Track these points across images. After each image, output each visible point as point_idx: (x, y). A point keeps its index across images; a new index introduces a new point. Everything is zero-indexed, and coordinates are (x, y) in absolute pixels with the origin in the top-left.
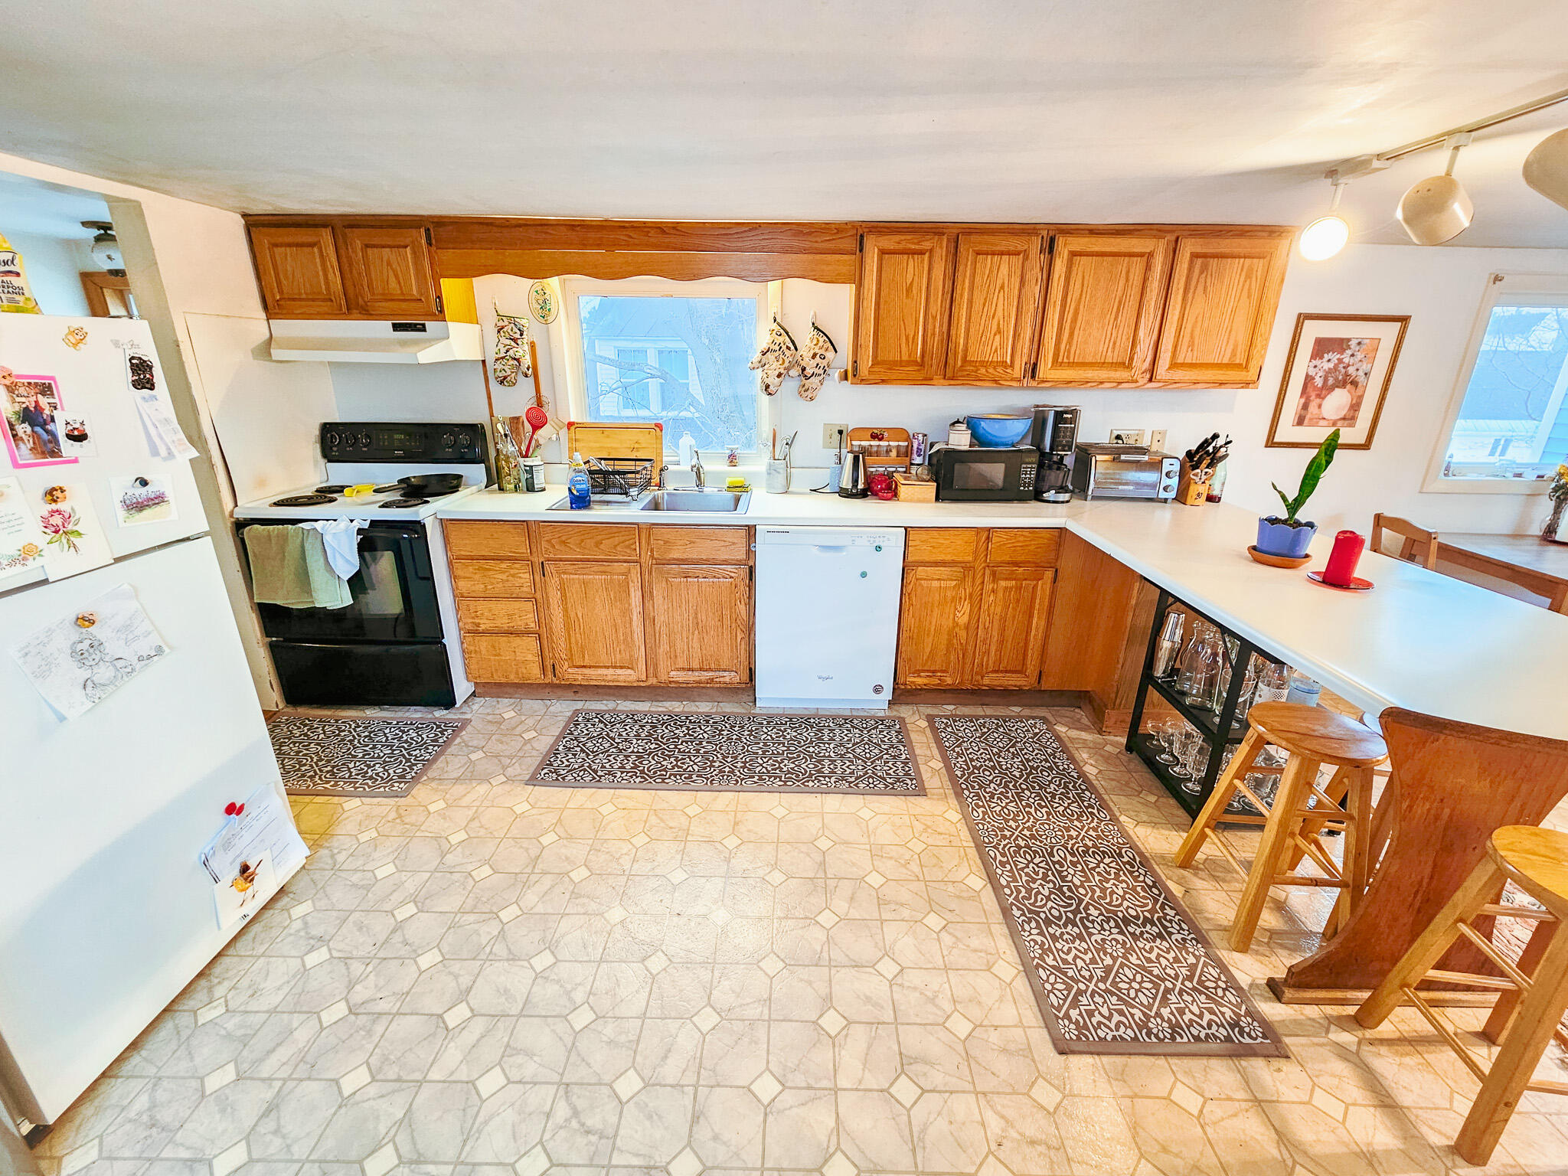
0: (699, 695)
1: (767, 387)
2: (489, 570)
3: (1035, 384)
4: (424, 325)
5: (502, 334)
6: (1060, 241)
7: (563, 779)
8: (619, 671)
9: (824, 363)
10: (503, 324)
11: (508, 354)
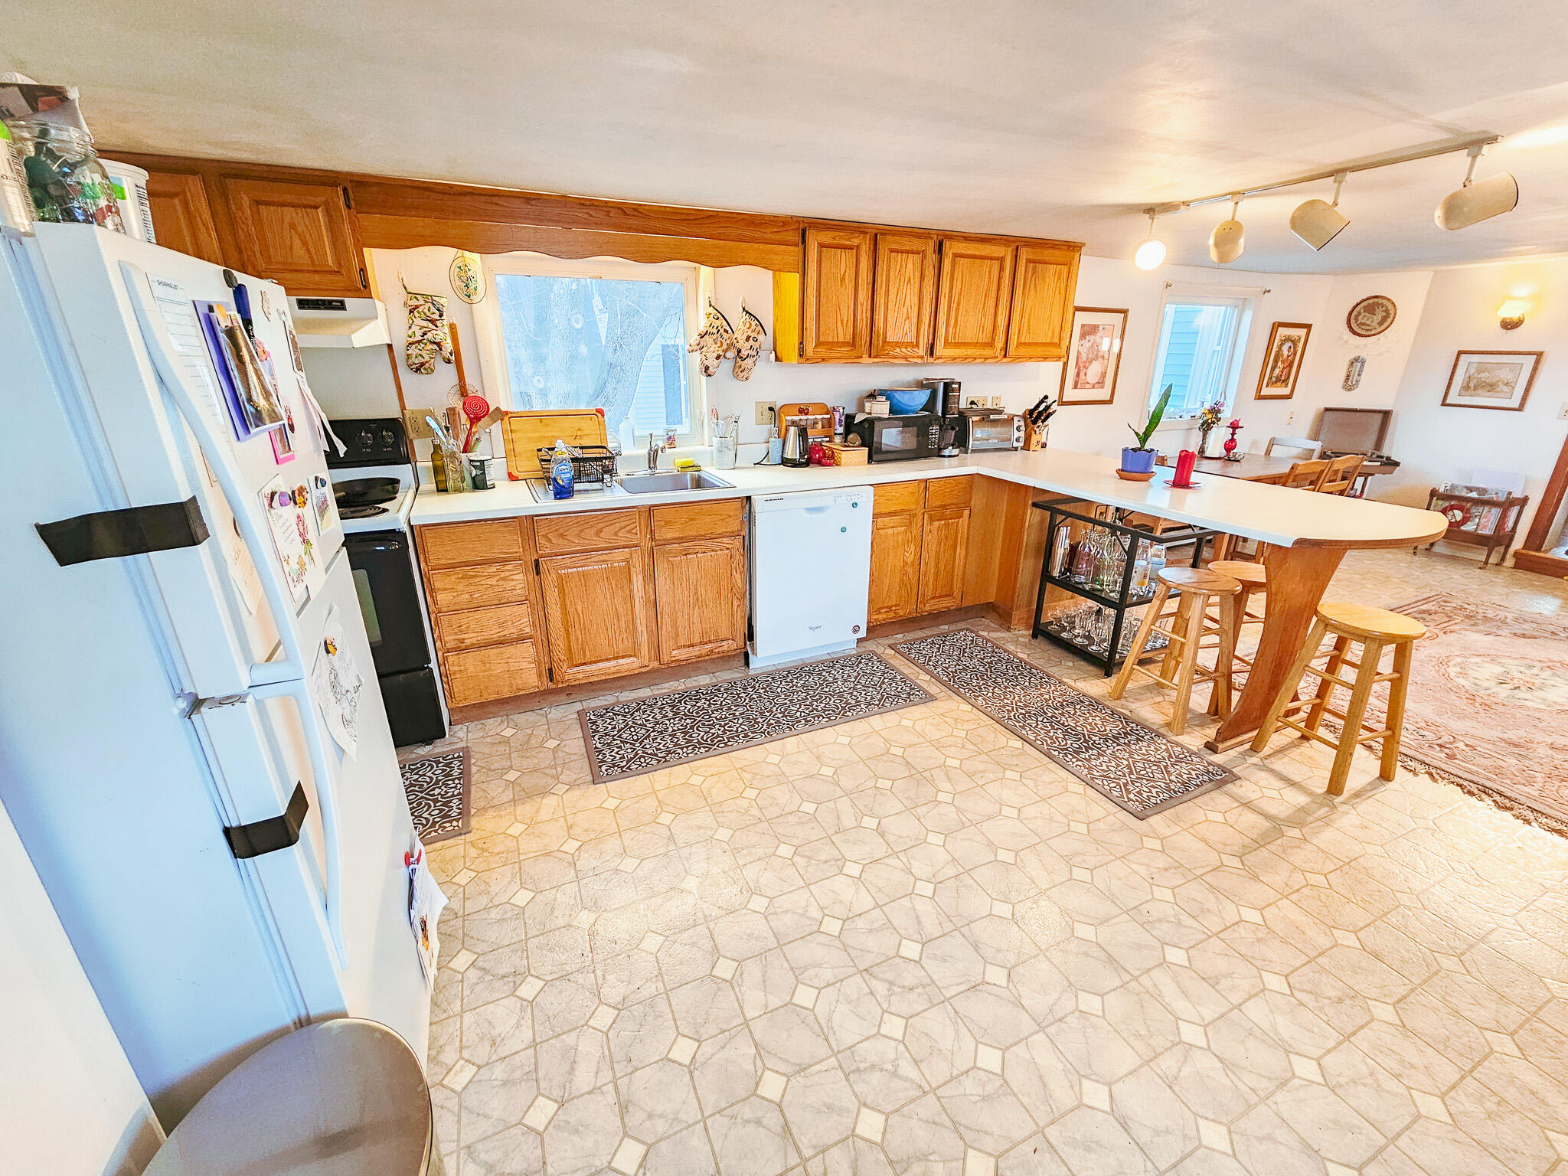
0: (694, 670)
1: (707, 368)
2: (473, 577)
3: (932, 360)
4: (342, 302)
5: (416, 314)
6: (947, 244)
7: (628, 768)
8: (621, 661)
9: (756, 345)
10: (417, 303)
11: (425, 337)
